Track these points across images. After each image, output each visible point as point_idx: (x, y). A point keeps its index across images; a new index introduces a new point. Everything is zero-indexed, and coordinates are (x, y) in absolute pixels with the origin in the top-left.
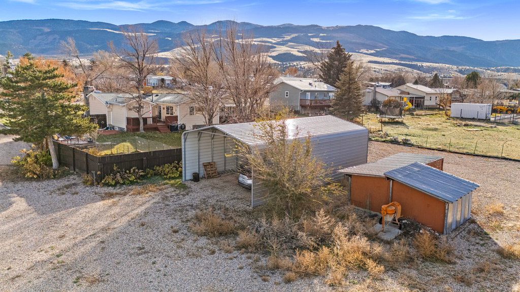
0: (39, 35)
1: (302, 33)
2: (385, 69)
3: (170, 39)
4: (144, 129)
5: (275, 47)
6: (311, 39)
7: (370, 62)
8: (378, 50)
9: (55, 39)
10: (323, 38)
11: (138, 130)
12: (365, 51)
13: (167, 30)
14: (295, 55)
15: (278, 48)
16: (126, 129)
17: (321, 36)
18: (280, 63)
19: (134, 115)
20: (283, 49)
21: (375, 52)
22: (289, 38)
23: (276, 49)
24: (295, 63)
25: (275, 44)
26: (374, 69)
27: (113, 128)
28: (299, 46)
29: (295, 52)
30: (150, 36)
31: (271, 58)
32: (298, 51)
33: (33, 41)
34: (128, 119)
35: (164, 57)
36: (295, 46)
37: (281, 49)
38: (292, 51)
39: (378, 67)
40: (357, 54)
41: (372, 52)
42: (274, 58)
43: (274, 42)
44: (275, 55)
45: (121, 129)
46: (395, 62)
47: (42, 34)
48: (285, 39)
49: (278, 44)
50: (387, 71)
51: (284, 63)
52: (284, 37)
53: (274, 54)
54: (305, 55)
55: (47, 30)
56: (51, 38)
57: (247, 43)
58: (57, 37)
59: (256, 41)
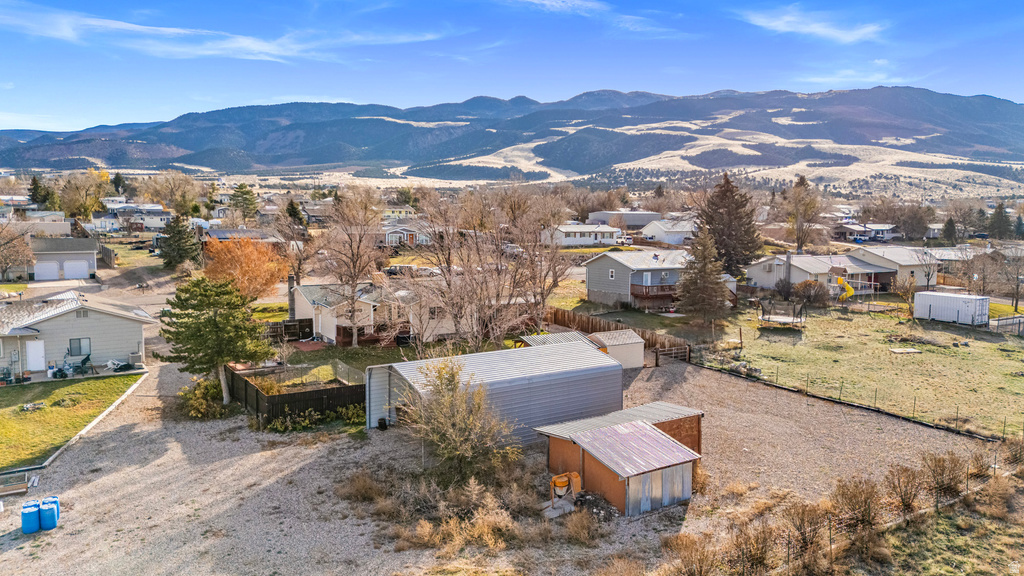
0: (273, 131)
1: (754, 108)
2: (934, 178)
3: (495, 131)
4: (359, 343)
5: (696, 139)
6: (774, 120)
7: (901, 164)
8: (923, 137)
9: (297, 137)
10: (798, 117)
11: (350, 343)
12: (891, 141)
13: (490, 114)
14: (736, 154)
15: (703, 139)
16: (335, 342)
17: (795, 114)
18: (703, 170)
19: (346, 323)
20: (712, 142)
21: (913, 142)
22: (725, 119)
23: (697, 142)
24: (735, 170)
25: (696, 132)
26: (908, 180)
27: (322, 339)
28: (746, 134)
29: (737, 148)
30: (459, 127)
31: (686, 162)
32: (744, 146)
33: (261, 142)
34: (339, 328)
35: (481, 165)
36: (738, 134)
37: (707, 142)
38: (730, 145)
39: (919, 175)
40: (871, 147)
41: (909, 141)
42: (691, 159)
43: (694, 127)
44: (694, 154)
45: (330, 341)
46: (959, 162)
47: (277, 130)
48: (719, 121)
49: (704, 132)
50: (939, 182)
51: (713, 170)
52: (716, 118)
53: (693, 152)
54: (759, 154)
55: (285, 122)
56: (291, 135)
57: (638, 133)
58: (301, 133)
59: (658, 128)
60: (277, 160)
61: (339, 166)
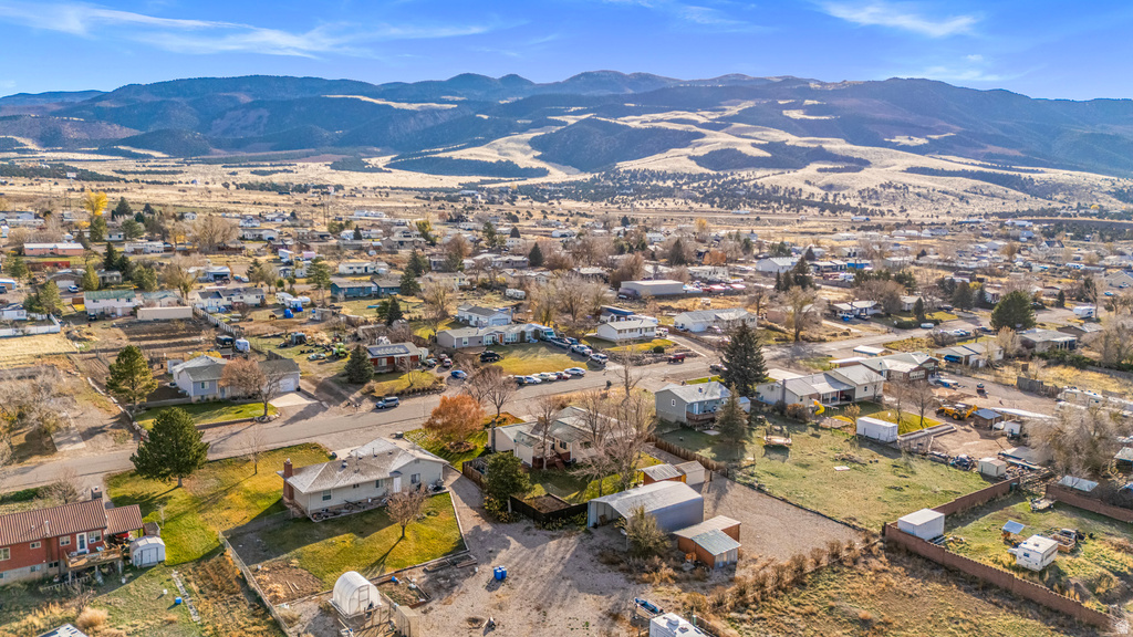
0: (231, 109)
1: (764, 98)
2: (943, 187)
3: (486, 117)
5: (703, 136)
6: (785, 112)
7: (912, 170)
8: (936, 137)
9: (260, 117)
10: (810, 110)
12: (903, 140)
13: (479, 94)
14: (745, 155)
15: (711, 136)
17: (808, 107)
18: (712, 172)
20: (719, 140)
21: (926, 142)
22: (733, 111)
23: (705, 140)
24: (744, 174)
25: (704, 126)
26: (917, 190)
28: (755, 130)
29: (746, 147)
30: (445, 110)
31: (694, 162)
32: (754, 145)
33: (218, 121)
35: (473, 158)
36: (746, 130)
37: (714, 139)
38: (739, 144)
39: (928, 184)
40: (882, 149)
41: (921, 141)
42: (699, 160)
43: (702, 120)
44: (702, 154)
46: (970, 168)
47: (235, 108)
48: (727, 113)
49: (712, 126)
50: (947, 193)
51: (721, 173)
52: (725, 110)
53: (701, 151)
54: (769, 155)
55: (245, 98)
56: (253, 115)
57: (643, 126)
58: (265, 113)
59: (664, 120)
60: (238, 145)
61: (312, 154)
